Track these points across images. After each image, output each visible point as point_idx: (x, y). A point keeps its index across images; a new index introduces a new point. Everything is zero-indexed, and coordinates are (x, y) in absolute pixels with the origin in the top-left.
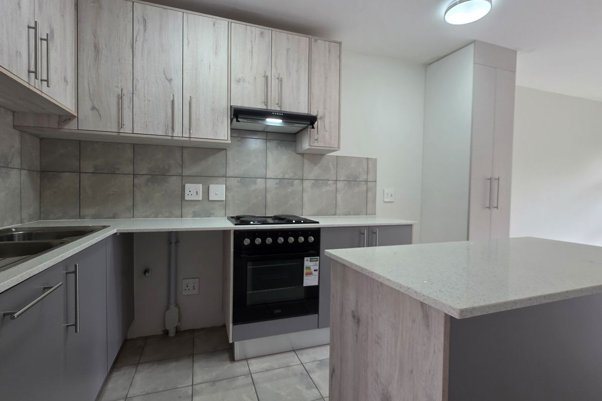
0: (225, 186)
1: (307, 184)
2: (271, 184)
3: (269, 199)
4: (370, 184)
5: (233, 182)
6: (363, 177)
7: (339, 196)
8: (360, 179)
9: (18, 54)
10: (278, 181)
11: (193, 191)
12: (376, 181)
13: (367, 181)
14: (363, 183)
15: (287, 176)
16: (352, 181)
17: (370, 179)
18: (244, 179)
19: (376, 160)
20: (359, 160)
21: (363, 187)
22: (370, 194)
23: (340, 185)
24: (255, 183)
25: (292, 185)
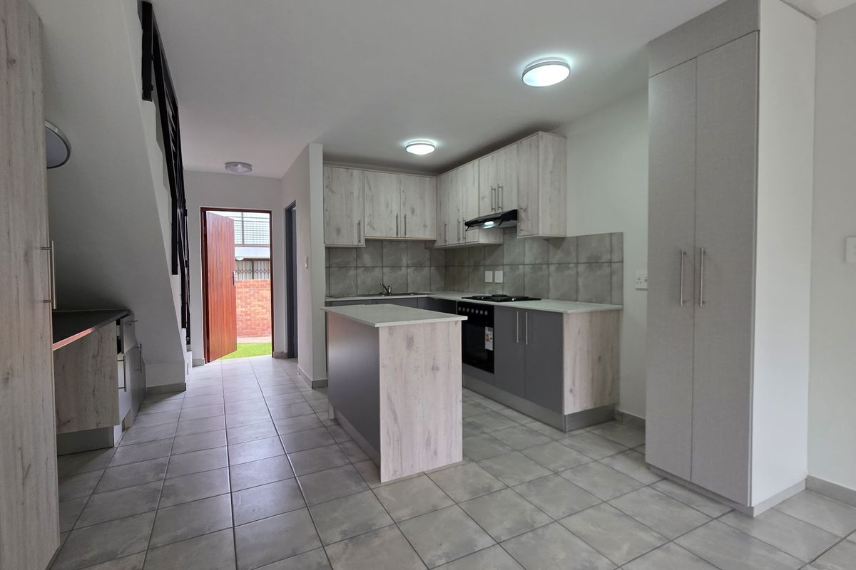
0: (502, 272)
1: (552, 268)
2: (527, 269)
3: (526, 282)
4: (615, 266)
5: (507, 268)
6: (606, 257)
7: (581, 281)
8: (602, 261)
9: (391, 229)
10: (531, 266)
11: (489, 276)
12: (622, 262)
13: (610, 262)
14: (606, 264)
15: (537, 262)
16: (594, 263)
17: (615, 259)
18: (513, 266)
19: (621, 234)
20: (601, 237)
21: (607, 270)
22: (615, 278)
23: (581, 268)
24: (518, 269)
25: (541, 270)
